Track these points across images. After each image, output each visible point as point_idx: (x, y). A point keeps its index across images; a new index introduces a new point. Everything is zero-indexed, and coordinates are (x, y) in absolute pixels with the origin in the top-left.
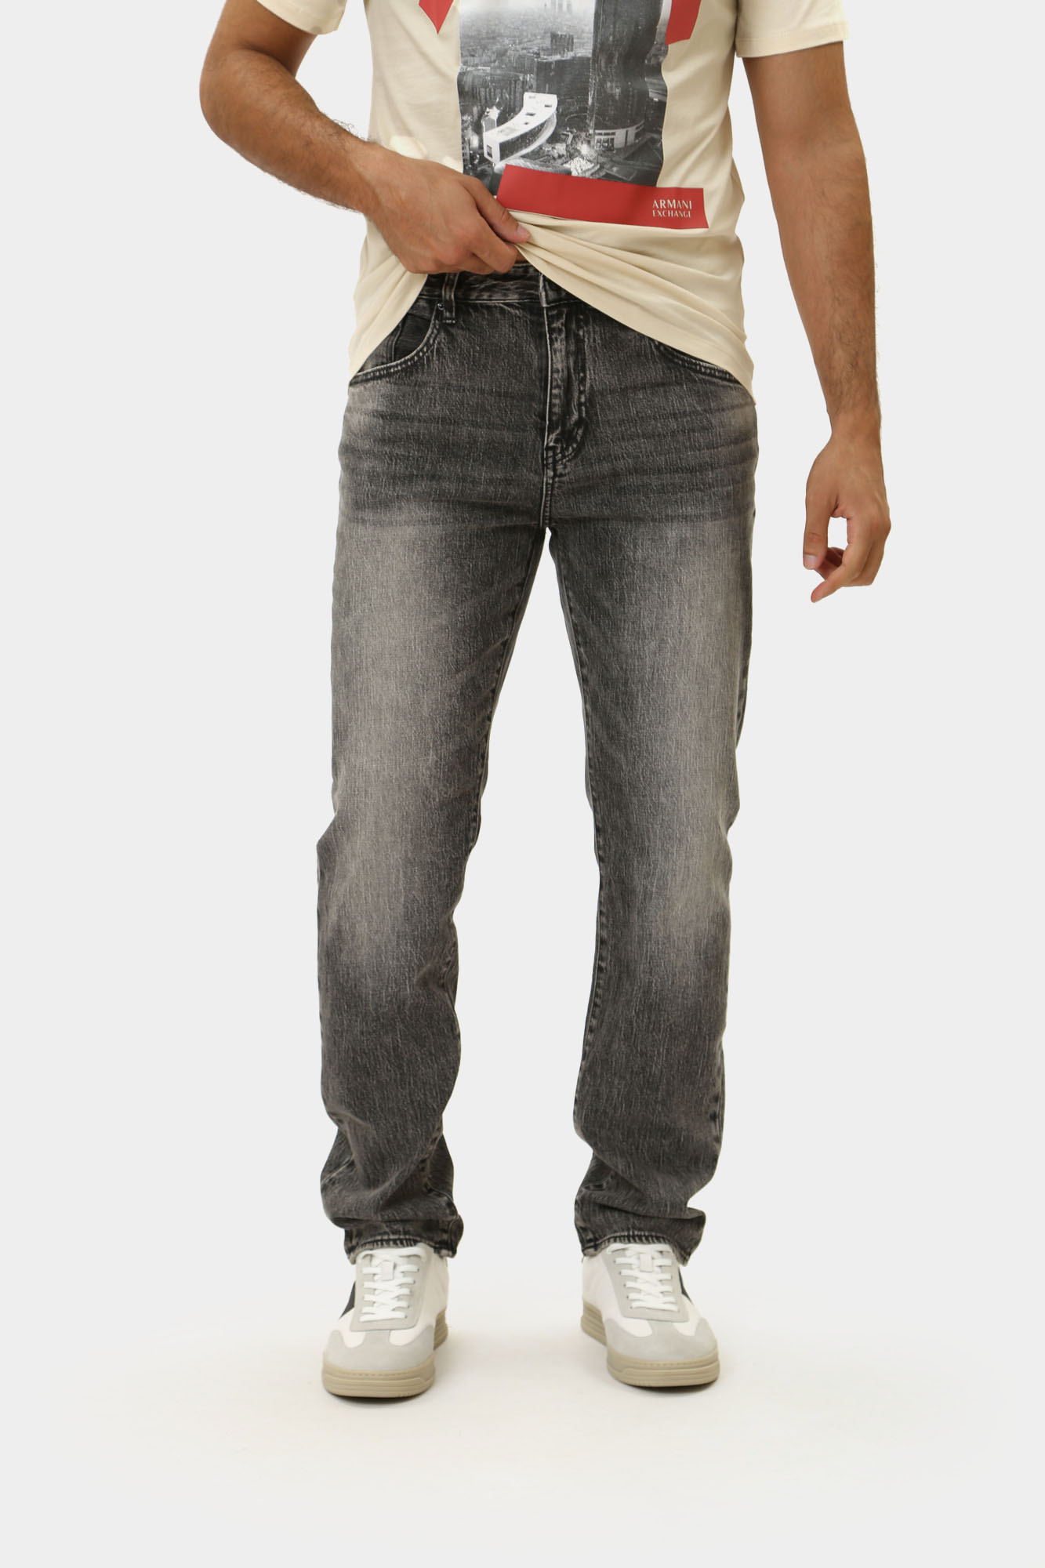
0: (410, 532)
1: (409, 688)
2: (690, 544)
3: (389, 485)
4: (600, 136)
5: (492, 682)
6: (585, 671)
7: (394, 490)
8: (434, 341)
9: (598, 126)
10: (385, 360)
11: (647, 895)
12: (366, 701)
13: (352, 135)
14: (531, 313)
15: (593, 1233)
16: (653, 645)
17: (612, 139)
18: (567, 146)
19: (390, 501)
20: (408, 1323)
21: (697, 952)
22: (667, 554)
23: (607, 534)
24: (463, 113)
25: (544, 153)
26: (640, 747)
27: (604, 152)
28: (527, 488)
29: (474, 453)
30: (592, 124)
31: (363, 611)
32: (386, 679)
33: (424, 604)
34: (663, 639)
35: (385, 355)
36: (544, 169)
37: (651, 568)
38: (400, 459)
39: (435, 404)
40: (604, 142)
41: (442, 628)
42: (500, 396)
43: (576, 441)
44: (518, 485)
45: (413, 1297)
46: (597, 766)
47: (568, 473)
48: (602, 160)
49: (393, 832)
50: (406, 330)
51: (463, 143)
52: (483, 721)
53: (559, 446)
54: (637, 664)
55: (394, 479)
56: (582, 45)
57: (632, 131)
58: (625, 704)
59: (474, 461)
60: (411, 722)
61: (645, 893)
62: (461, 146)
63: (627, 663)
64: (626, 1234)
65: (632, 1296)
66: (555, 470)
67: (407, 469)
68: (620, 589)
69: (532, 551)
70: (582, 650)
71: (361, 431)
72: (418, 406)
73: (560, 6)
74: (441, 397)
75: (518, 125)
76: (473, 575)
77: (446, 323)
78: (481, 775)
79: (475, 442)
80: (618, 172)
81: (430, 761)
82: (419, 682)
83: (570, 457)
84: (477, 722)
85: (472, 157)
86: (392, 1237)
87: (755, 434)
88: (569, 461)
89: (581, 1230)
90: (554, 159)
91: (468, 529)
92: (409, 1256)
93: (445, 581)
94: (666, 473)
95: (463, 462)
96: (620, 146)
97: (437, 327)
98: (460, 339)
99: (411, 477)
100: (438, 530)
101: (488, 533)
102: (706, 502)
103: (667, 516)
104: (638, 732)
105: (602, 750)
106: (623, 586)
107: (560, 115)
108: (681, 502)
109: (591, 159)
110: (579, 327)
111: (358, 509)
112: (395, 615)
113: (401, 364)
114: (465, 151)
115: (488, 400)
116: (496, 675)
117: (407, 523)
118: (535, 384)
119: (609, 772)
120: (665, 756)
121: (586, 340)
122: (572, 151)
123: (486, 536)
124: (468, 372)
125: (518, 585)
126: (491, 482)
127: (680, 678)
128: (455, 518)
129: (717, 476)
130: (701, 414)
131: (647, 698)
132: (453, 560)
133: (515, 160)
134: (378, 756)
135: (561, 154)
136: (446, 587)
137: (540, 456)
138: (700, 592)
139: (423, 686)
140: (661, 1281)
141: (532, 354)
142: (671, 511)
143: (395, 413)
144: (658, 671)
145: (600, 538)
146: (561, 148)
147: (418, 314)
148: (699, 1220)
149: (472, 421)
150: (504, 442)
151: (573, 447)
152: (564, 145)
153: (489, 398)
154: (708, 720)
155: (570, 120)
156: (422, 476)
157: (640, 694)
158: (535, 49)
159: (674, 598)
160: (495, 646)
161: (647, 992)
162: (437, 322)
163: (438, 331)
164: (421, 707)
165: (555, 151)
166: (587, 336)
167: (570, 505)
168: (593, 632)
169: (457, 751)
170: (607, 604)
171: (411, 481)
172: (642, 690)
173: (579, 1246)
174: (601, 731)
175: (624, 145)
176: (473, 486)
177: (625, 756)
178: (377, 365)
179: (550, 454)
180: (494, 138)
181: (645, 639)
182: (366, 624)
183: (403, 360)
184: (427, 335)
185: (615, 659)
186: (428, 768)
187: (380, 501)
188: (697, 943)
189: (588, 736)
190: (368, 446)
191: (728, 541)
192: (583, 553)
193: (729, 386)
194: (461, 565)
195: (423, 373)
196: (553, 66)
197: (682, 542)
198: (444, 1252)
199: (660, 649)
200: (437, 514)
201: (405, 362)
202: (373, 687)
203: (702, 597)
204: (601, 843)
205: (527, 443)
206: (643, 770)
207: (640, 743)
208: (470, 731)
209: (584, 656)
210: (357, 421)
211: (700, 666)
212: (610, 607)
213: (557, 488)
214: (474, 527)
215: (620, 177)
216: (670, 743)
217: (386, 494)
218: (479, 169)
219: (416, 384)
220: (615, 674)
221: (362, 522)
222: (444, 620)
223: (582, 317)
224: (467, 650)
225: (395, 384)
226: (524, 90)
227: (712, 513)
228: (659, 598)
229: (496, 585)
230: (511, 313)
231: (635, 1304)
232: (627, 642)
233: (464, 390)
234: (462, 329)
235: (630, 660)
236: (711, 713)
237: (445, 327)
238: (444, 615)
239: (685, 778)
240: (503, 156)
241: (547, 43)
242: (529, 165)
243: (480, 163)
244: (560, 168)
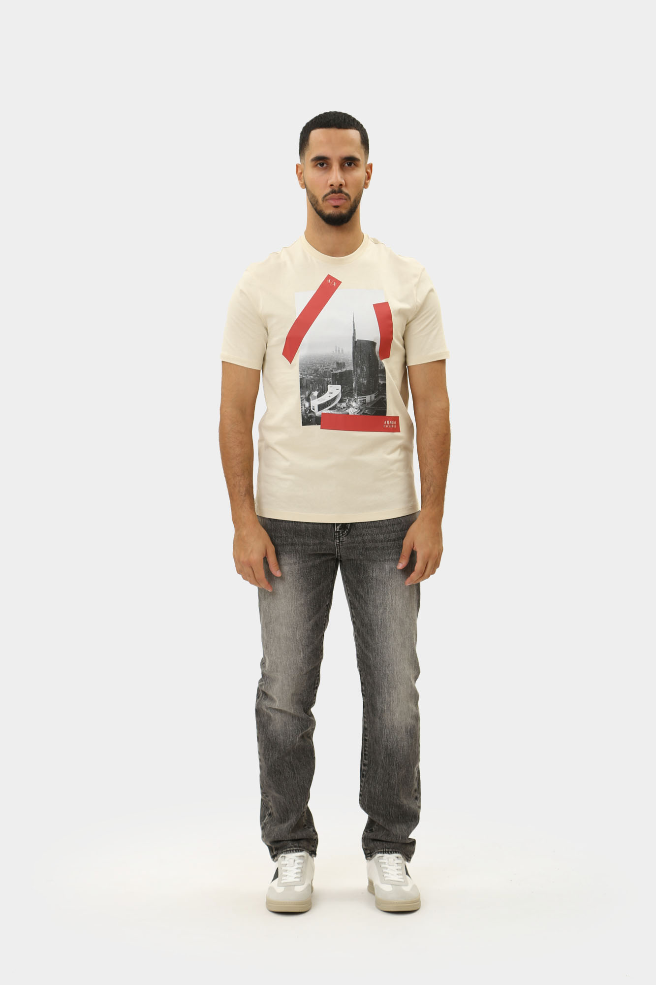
1: (291, 629)
4: (360, 399)
6: (354, 619)
9: (358, 395)
11: (383, 711)
12: (274, 635)
15: (370, 851)
16: (381, 610)
17: (365, 400)
20: (301, 883)
21: (406, 732)
22: (386, 574)
23: (361, 566)
24: (301, 395)
25: (337, 407)
26: (378, 651)
27: (362, 404)
28: (329, 546)
29: (307, 534)
30: (356, 395)
33: (294, 596)
34: (385, 608)
36: (338, 413)
37: (379, 580)
40: (362, 401)
41: (302, 605)
43: (347, 529)
44: (326, 545)
45: (302, 873)
46: (361, 658)
47: (345, 541)
48: (362, 407)
49: (288, 685)
51: (301, 406)
53: (341, 531)
54: (375, 618)
56: (349, 366)
57: (373, 396)
58: (371, 634)
59: (307, 537)
60: (292, 642)
61: (382, 710)
63: (371, 618)
64: (382, 850)
65: (385, 875)
66: (339, 540)
67: (282, 542)
70: (353, 611)
73: (339, 351)
75: (326, 398)
76: (313, 582)
79: (308, 529)
80: (368, 412)
81: (301, 657)
82: (295, 626)
84: (319, 638)
85: (306, 411)
86: (294, 849)
88: (345, 536)
89: (365, 850)
90: (342, 409)
91: (309, 565)
92: (300, 856)
93: (301, 586)
94: (384, 542)
95: (303, 538)
96: (368, 402)
100: (297, 567)
103: (385, 559)
104: (377, 645)
105: (362, 651)
106: (368, 587)
107: (342, 393)
108: (391, 553)
109: (357, 408)
112: (283, 601)
114: (302, 409)
116: (325, 619)
119: (365, 661)
122: (349, 405)
123: (316, 566)
125: (331, 582)
126: (315, 545)
127: (393, 623)
128: (303, 562)
131: (380, 631)
132: (304, 578)
133: (326, 411)
135: (344, 407)
136: (302, 588)
137: (334, 535)
138: (399, 589)
139: (296, 628)
140: (397, 869)
142: (387, 557)
144: (383, 621)
145: (359, 568)
146: (344, 405)
148: (413, 842)
150: (319, 529)
151: (346, 531)
152: (345, 403)
154: (405, 639)
155: (347, 394)
156: (288, 545)
158: (331, 369)
159: (389, 592)
160: (324, 607)
161: (387, 749)
164: (296, 636)
165: (342, 406)
167: (347, 553)
168: (357, 604)
170: (362, 594)
172: (378, 629)
173: (364, 856)
174: (362, 644)
175: (370, 401)
176: (308, 547)
177: (372, 655)
179: (337, 534)
180: (315, 403)
181: (378, 608)
185: (366, 616)
186: (301, 659)
188: (406, 728)
189: (356, 645)
192: (352, 573)
194: (307, 579)
196: (338, 374)
197: (391, 569)
198: (313, 855)
199: (384, 612)
202: (276, 629)
203: (400, 591)
204: (364, 688)
205: (328, 529)
206: (379, 660)
208: (316, 642)
209: (354, 613)
211: (400, 618)
213: (341, 545)
214: (311, 563)
218: (309, 415)
220: (366, 621)
222: (302, 601)
224: (313, 611)
226: (328, 384)
228: (383, 592)
229: (322, 584)
231: (386, 879)
232: (371, 610)
236: (406, 637)
238: (302, 600)
240: (319, 410)
241: (335, 366)
242: (332, 412)
243: (309, 413)
244: (345, 412)
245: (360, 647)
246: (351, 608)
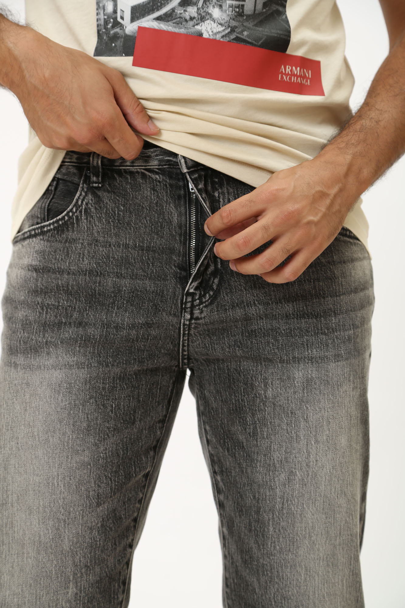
0: (57, 375)
1: (51, 523)
2: (315, 384)
3: (40, 332)
5: (134, 512)
6: (222, 497)
7: (44, 336)
8: (82, 202)
10: (39, 221)
12: (10, 535)
13: (8, 20)
14: (171, 178)
17: (243, 6)
18: (198, 9)
19: (39, 346)
22: (295, 393)
23: (240, 375)
25: (176, 15)
26: (272, 573)
27: (236, 16)
28: (166, 329)
29: (118, 301)
31: (11, 449)
32: (30, 514)
33: (68, 443)
34: (292, 471)
35: (39, 216)
36: (177, 30)
37: (280, 406)
38: (51, 309)
39: (83, 258)
40: (236, 7)
41: (84, 465)
42: (143, 250)
43: (213, 290)
44: (158, 327)
46: (233, 587)
47: (204, 318)
50: (58, 193)
51: (97, 9)
52: (125, 549)
53: (198, 293)
54: (268, 494)
55: (45, 326)
58: (257, 531)
59: (118, 309)
62: (95, 12)
63: (259, 493)
66: (192, 314)
67: (56, 317)
68: (253, 424)
69: (172, 390)
70: (219, 478)
71: (18, 284)
72: (68, 261)
74: (89, 252)
76: (116, 414)
77: (93, 187)
78: (122, 602)
79: (120, 291)
80: (248, 36)
81: (70, 593)
82: (61, 517)
83: (207, 303)
84: (117, 551)
85: (106, 22)
87: (372, 285)
88: (206, 307)
90: (186, 21)
91: (112, 373)
93: (88, 420)
94: (293, 318)
95: (108, 310)
96: (249, 13)
97: (85, 190)
98: (106, 200)
99: (60, 325)
100: (83, 374)
101: (131, 375)
102: (330, 346)
103: (294, 358)
104: (270, 558)
105: (237, 572)
106: (255, 422)
108: (307, 345)
109: (223, 22)
110: (214, 189)
111: (11, 354)
112: (40, 453)
113: (53, 223)
114: (99, 16)
115: (132, 254)
116: (138, 505)
117: (54, 367)
118: (176, 239)
119: (243, 594)
120: (295, 583)
121: (221, 200)
122: (203, 14)
123: (128, 379)
124: (114, 229)
125: (160, 421)
126: (133, 326)
127: (309, 509)
128: (99, 363)
129: (340, 322)
130: (325, 265)
131: (278, 526)
132: (96, 401)
133: (149, 22)
134: (20, 590)
135: (192, 16)
137: (179, 301)
138: (325, 427)
139: (65, 521)
141: (172, 213)
142: (298, 354)
143: (47, 267)
144: (287, 501)
145: (233, 378)
146: (192, 11)
147: (68, 179)
149: (117, 273)
150: (146, 290)
151: (209, 295)
152: (195, 9)
153: (133, 252)
154: (335, 547)
156: (70, 323)
157: (271, 523)
159: (302, 434)
160: (137, 479)
162: (85, 185)
163: (86, 193)
164: (62, 541)
165: (187, 13)
166: (221, 197)
167: (205, 344)
168: (228, 462)
169: (97, 582)
170: (241, 437)
171: (59, 328)
172: (273, 518)
174: (236, 555)
175: (253, 13)
176: (117, 332)
177: (258, 580)
178: (33, 225)
179: (189, 299)
180: (127, 2)
181: (276, 471)
182: (12, 462)
183: (55, 219)
184: (76, 197)
185: (248, 488)
186: (69, 601)
187: (30, 347)
189: (225, 557)
190: (23, 297)
191: (349, 381)
192: (218, 392)
193: (349, 242)
194: (103, 405)
195: (73, 231)
197: (308, 382)
199: (289, 480)
200: (82, 359)
201: (57, 221)
202: (17, 521)
203: (328, 432)
205: (168, 291)
206: (274, 594)
207: (271, 569)
208: (111, 561)
209: (221, 484)
210: (15, 275)
211: (327, 497)
212: (244, 441)
213: (194, 328)
214: (117, 370)
215: (250, 41)
216: (299, 569)
217: (36, 340)
218: (112, 32)
219: (66, 241)
220: (248, 502)
221: (15, 366)
222: (86, 457)
223: (217, 180)
224: (108, 484)
225: (48, 241)
227: (335, 355)
228: (288, 433)
230: (152, 178)
233: (110, 245)
234: (109, 192)
235: (262, 490)
236: (338, 541)
237: (92, 190)
238: (87, 452)
239: (314, 604)
240: (133, 20)
242: (163, 26)
243: (113, 27)
244: (192, 30)
245: (232, 563)
246: (214, 473)
